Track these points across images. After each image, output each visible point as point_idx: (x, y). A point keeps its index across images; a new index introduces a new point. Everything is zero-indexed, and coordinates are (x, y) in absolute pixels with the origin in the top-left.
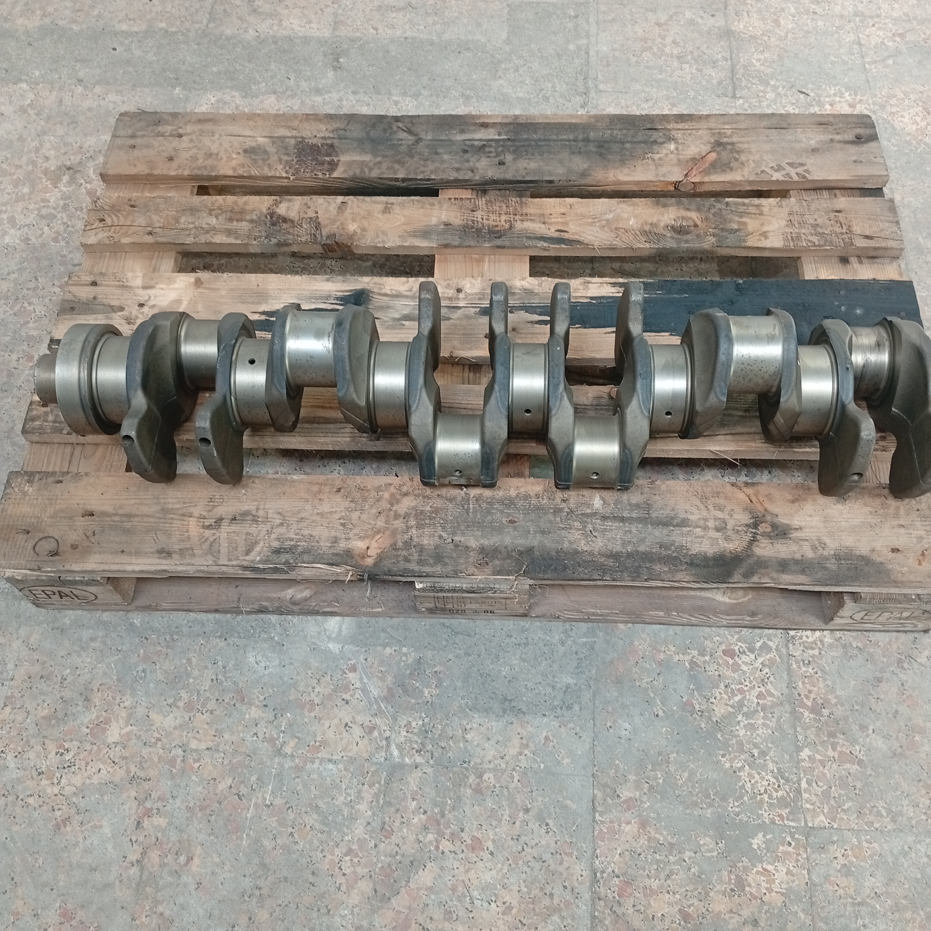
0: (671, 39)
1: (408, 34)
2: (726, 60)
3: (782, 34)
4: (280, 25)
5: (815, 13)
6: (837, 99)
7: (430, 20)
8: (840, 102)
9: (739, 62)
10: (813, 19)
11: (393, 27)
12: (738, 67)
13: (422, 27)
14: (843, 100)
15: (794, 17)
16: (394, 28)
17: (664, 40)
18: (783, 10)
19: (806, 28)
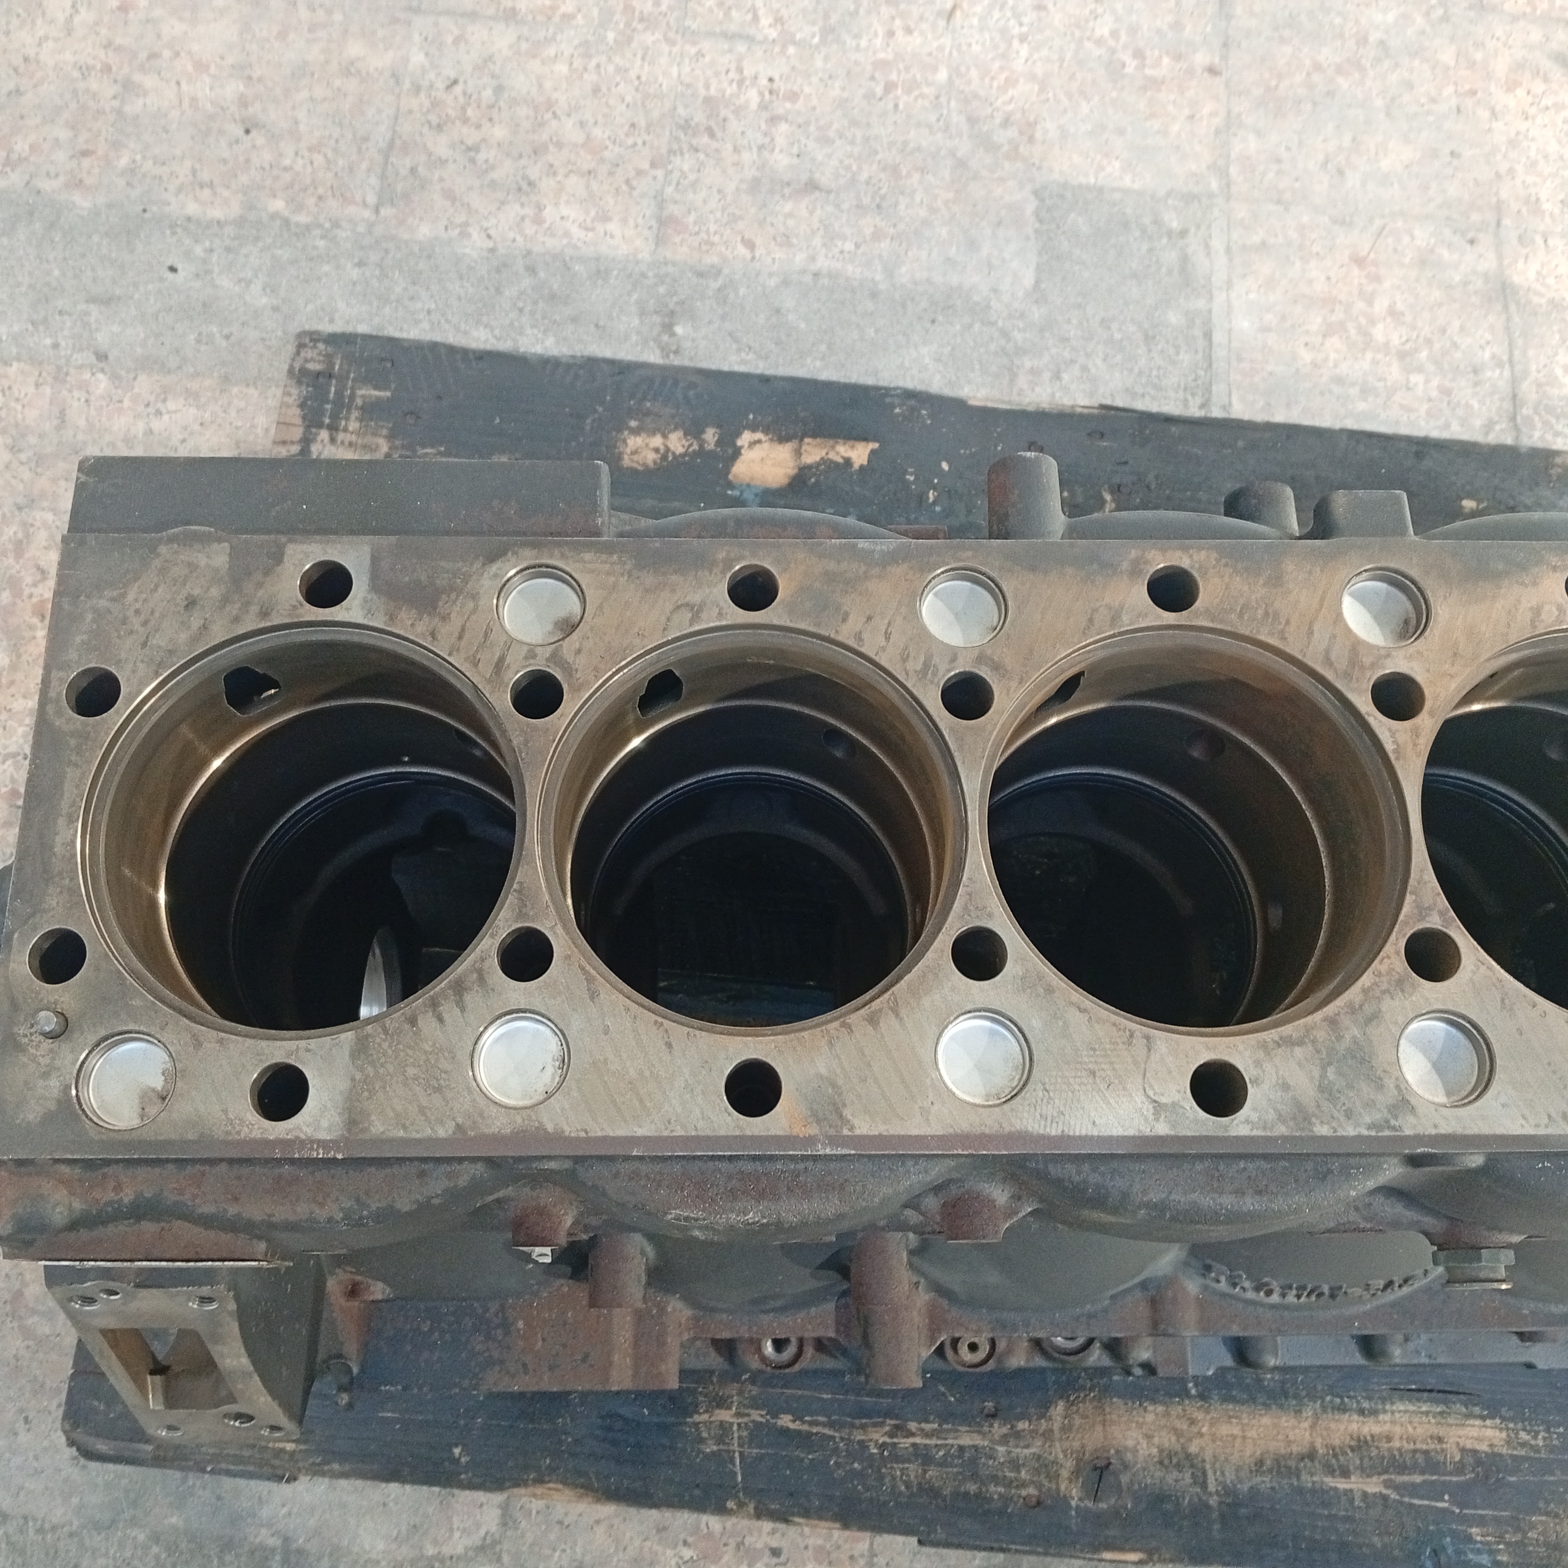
0: (1386, 304)
1: (822, 263)
7: (868, 224)
11: (785, 240)
12: (1525, 386)
13: (849, 246)
16: (790, 245)
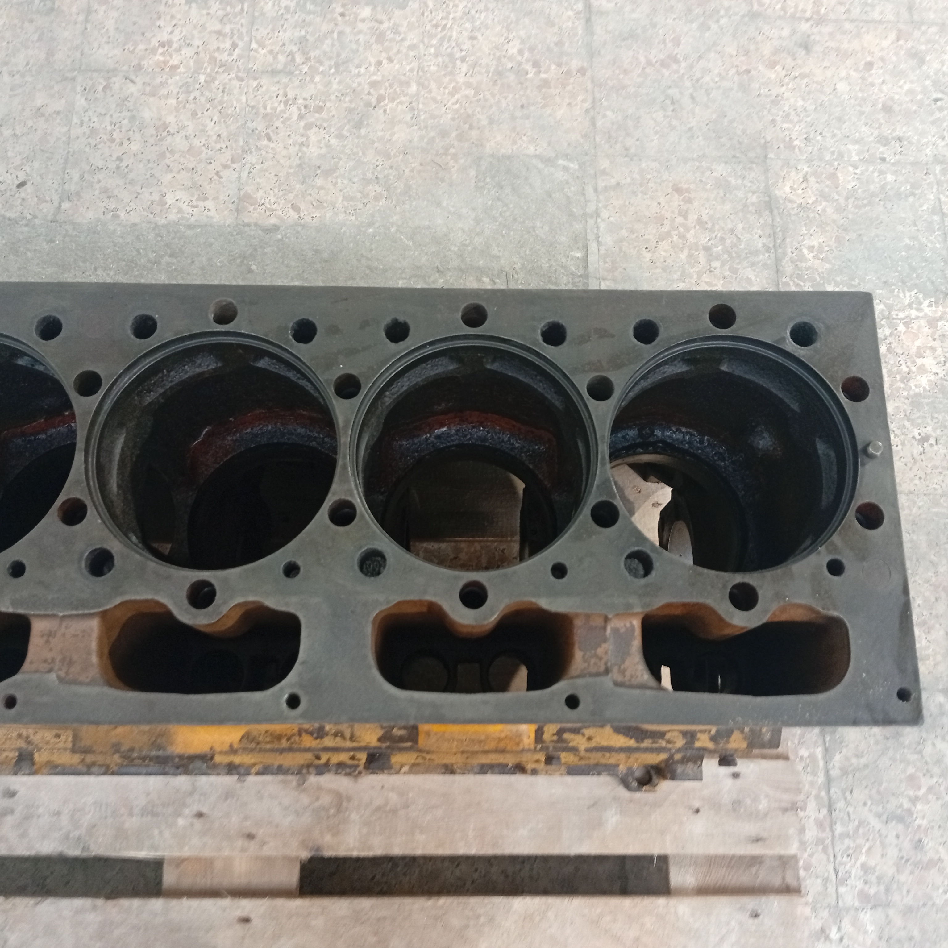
0: (696, 217)
1: (342, 218)
2: (768, 250)
3: (842, 201)
4: (163, 203)
5: (883, 160)
6: (914, 313)
7: (371, 190)
8: (917, 318)
9: (785, 254)
10: (881, 172)
11: (320, 204)
12: (784, 262)
14: (921, 314)
15: (856, 168)
16: (322, 207)
17: (686, 218)
18: (841, 155)
19: (872, 187)
